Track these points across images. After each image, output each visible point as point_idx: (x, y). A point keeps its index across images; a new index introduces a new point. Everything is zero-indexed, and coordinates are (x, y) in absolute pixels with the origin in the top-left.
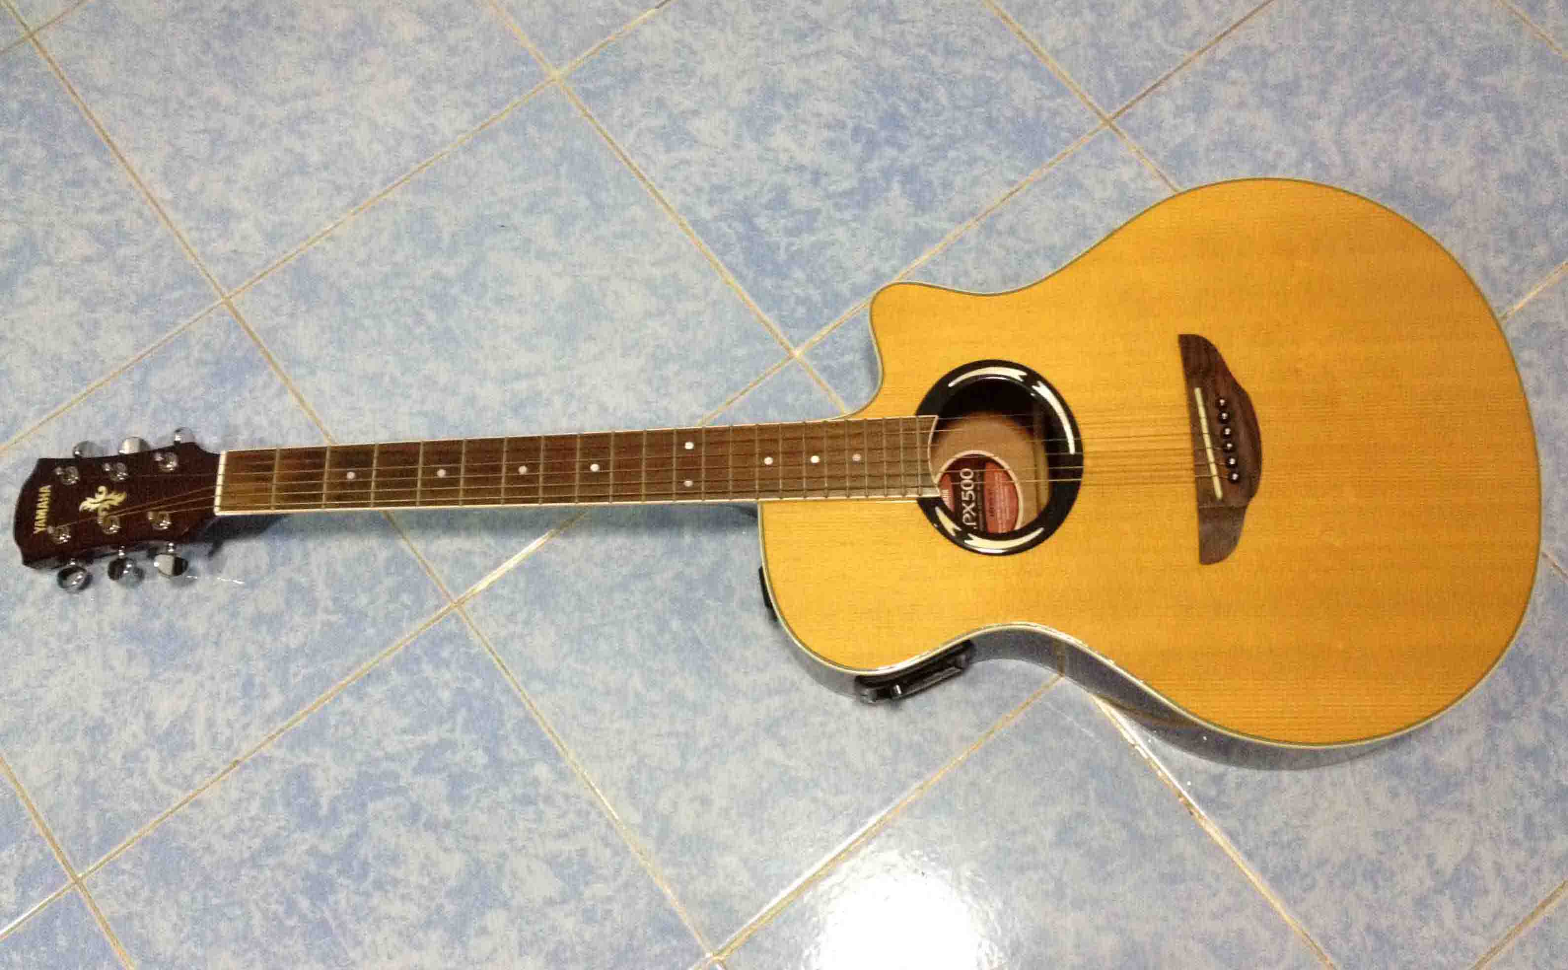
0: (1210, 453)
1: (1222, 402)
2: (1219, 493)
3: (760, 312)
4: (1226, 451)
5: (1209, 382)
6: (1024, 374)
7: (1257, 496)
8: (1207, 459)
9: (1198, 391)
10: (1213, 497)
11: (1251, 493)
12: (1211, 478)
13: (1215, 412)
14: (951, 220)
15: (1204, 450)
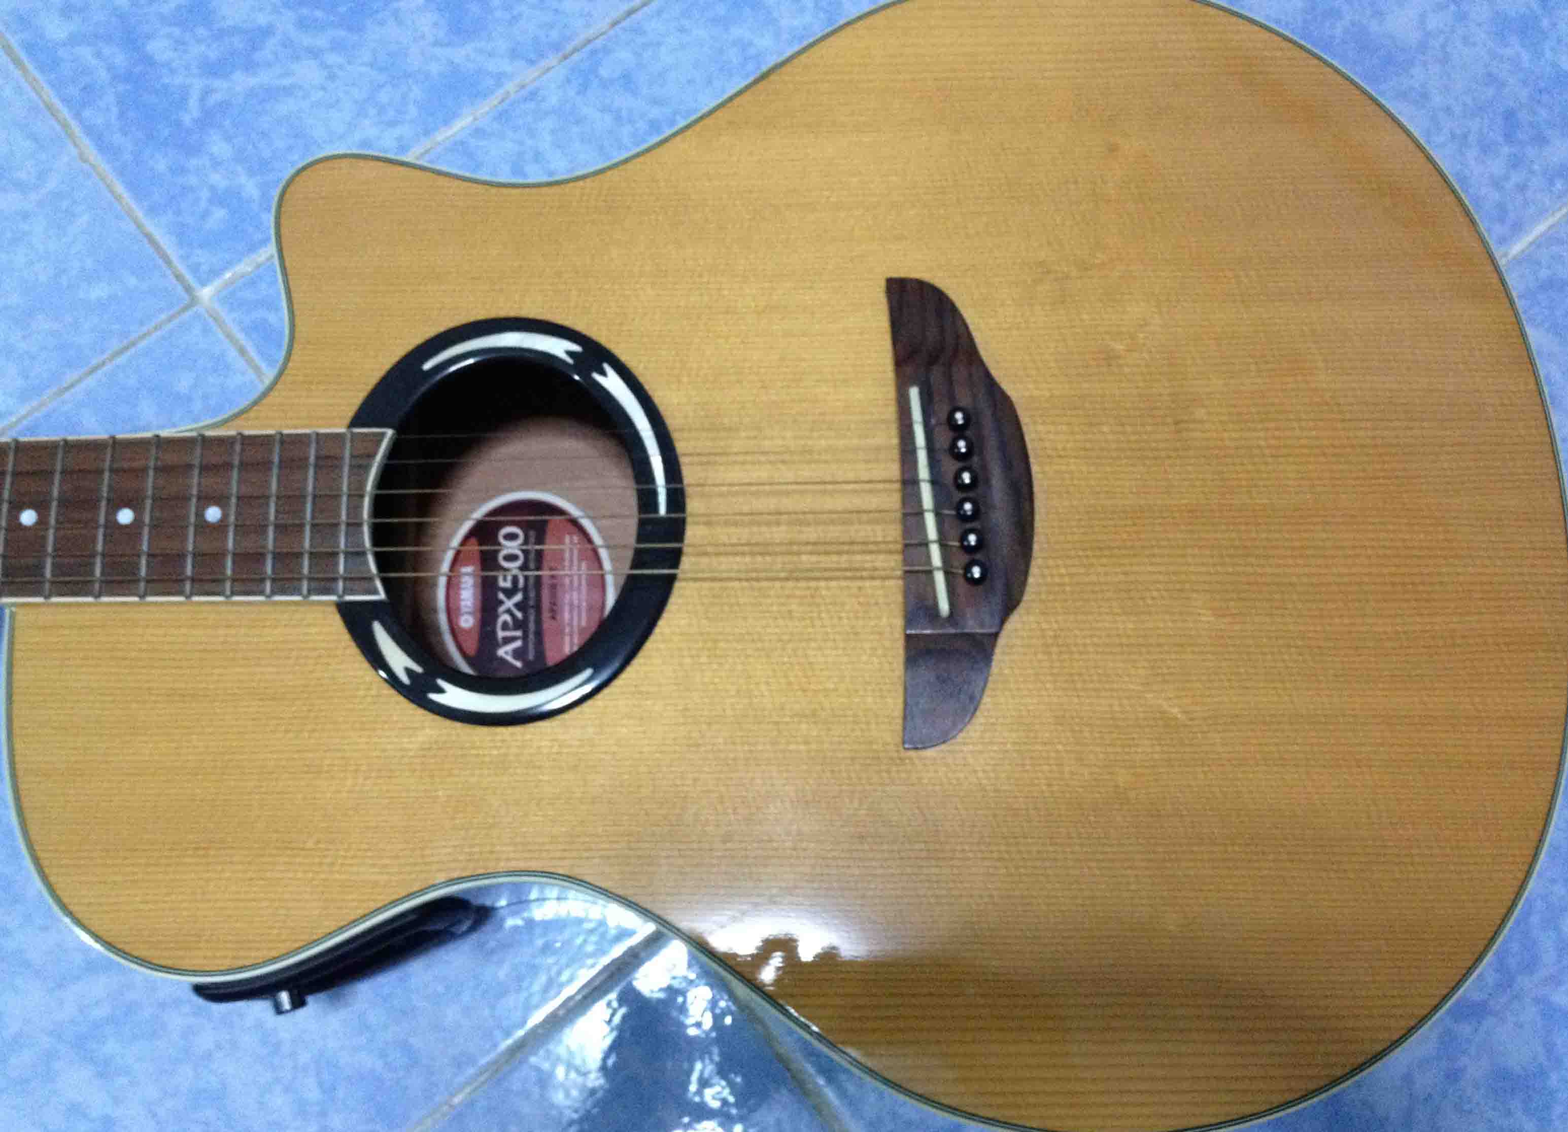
0: (930, 520)
1: (959, 416)
2: (944, 606)
3: (140, 214)
4: (963, 518)
5: (936, 375)
6: (576, 348)
7: (1021, 609)
8: (926, 535)
9: (914, 393)
10: (932, 612)
11: (1010, 604)
12: (929, 573)
13: (943, 437)
14: (514, 54)
15: (920, 513)
